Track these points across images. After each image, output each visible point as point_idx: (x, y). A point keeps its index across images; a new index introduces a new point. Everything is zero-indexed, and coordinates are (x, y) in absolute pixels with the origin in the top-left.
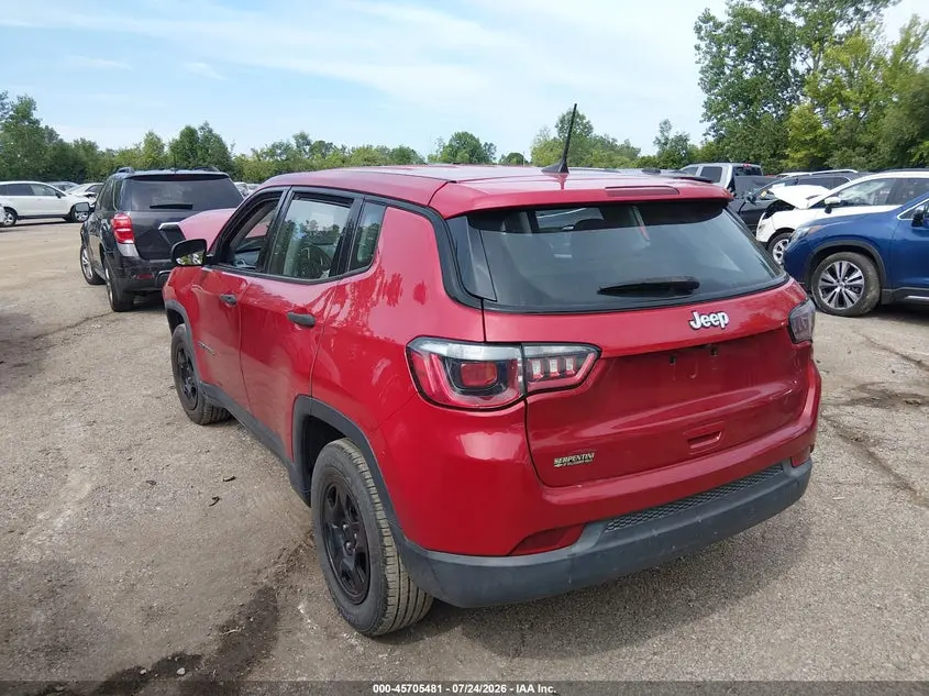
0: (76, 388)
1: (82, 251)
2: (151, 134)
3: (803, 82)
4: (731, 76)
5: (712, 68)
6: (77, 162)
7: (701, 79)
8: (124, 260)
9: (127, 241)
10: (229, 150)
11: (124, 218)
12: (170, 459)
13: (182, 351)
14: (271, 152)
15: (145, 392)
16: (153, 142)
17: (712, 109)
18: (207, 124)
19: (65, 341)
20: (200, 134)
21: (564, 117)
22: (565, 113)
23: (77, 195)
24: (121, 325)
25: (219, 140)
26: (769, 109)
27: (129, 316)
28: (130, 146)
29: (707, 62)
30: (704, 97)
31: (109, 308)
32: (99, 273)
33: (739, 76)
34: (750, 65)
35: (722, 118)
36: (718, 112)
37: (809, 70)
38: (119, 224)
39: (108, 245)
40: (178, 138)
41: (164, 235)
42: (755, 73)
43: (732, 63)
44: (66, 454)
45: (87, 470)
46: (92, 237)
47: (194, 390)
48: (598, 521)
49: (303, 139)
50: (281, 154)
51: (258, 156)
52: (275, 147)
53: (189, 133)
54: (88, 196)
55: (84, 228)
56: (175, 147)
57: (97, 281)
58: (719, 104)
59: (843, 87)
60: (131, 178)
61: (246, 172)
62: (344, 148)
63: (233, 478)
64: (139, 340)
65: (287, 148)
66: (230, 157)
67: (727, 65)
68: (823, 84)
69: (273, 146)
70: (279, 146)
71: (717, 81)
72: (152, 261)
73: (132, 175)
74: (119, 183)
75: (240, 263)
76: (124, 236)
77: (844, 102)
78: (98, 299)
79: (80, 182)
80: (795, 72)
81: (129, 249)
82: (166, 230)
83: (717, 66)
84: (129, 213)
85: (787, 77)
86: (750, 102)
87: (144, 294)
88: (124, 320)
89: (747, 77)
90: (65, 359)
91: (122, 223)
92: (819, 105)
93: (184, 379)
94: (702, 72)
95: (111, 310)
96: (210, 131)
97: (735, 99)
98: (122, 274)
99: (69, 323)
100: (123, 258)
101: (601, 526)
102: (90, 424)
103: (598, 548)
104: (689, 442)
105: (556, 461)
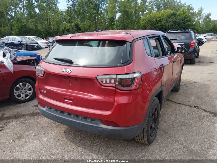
48: (47, 106)
103: (46, 111)
104: (65, 99)
105: (42, 90)
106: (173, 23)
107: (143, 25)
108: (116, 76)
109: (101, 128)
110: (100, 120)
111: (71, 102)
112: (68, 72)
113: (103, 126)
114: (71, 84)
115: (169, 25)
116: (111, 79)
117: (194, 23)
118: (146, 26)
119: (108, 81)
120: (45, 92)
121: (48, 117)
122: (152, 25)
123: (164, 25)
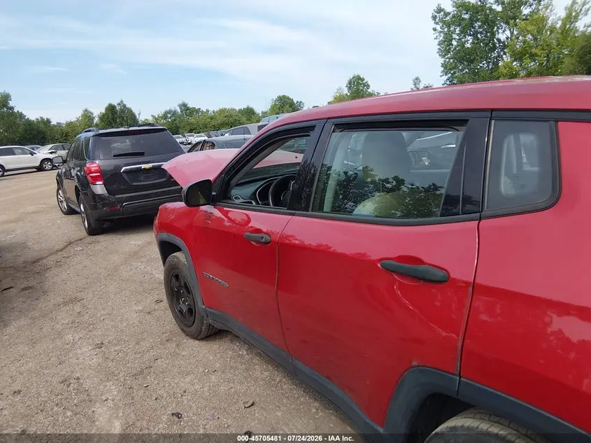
0: (77, 308)
1: (58, 191)
2: (86, 110)
3: (505, 46)
4: (458, 45)
5: (444, 41)
6: (39, 132)
7: (439, 49)
8: (95, 197)
9: (98, 183)
11: (95, 165)
12: (185, 382)
13: (177, 277)
14: (165, 116)
15: (135, 308)
16: (87, 116)
17: (447, 68)
18: (122, 102)
19: (58, 264)
20: (118, 108)
21: (351, 80)
22: (351, 77)
23: (43, 152)
24: (98, 247)
25: (130, 111)
26: (484, 64)
27: (101, 238)
28: (73, 119)
29: (441, 38)
30: (442, 60)
31: (84, 233)
32: (73, 207)
33: (463, 45)
34: (470, 38)
35: (454, 73)
36: (451, 69)
37: (507, 38)
38: (90, 171)
39: (82, 185)
40: (104, 111)
41: (125, 176)
42: (473, 43)
43: (457, 37)
44: (87, 384)
45: (110, 404)
46: (66, 182)
47: (191, 311)
49: (184, 107)
50: (171, 117)
51: (156, 119)
52: (166, 113)
53: (111, 108)
54: (51, 153)
55: (59, 175)
56: (102, 118)
57: (71, 212)
58: (451, 63)
59: (531, 47)
60: (96, 135)
62: (208, 111)
63: (253, 404)
64: (116, 258)
65: (174, 113)
66: (138, 122)
67: (455, 39)
68: (518, 46)
69: (165, 112)
70: (169, 112)
71: (449, 49)
72: (117, 196)
73: (97, 133)
74: (88, 140)
75: (236, 198)
76: (96, 179)
77: (533, 57)
78: (75, 227)
79: (43, 144)
80: (499, 40)
81: (99, 188)
82: (126, 172)
83: (447, 40)
84: (97, 162)
85: (494, 44)
86: (472, 61)
87: (112, 221)
88: (99, 242)
89: (468, 45)
90: (63, 280)
91: (93, 169)
92: (515, 60)
93: (178, 300)
94: (439, 44)
95: (86, 234)
96: (125, 106)
97: (461, 60)
98: (95, 207)
99: (57, 247)
100: (95, 196)
102: (100, 346)
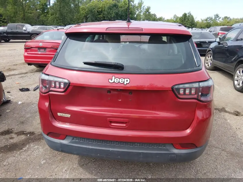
2: (175, 15)
10: (195, 19)
14: (206, 20)
20: (188, 15)
25: (192, 17)
48: (71, 136)
50: (209, 20)
51: (202, 21)
52: (208, 18)
53: (185, 15)
56: (181, 18)
61: (198, 25)
65: (211, 19)
96: (190, 14)
101: (71, 138)
103: (69, 144)
104: (111, 122)
105: (58, 113)
106: (116, 15)
107: (83, 15)
108: (199, 84)
109: (174, 154)
110: (172, 144)
111: (125, 125)
112: (124, 83)
113: (176, 151)
114: (120, 100)
115: (111, 17)
116: (191, 89)
117: (135, 16)
118: (87, 17)
119: (187, 91)
120: (68, 116)
121: (75, 153)
122: (93, 15)
123: (106, 17)
